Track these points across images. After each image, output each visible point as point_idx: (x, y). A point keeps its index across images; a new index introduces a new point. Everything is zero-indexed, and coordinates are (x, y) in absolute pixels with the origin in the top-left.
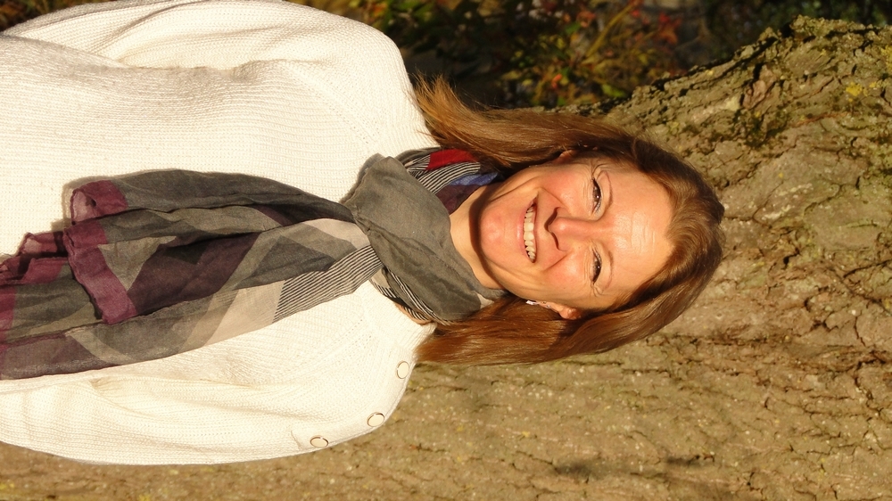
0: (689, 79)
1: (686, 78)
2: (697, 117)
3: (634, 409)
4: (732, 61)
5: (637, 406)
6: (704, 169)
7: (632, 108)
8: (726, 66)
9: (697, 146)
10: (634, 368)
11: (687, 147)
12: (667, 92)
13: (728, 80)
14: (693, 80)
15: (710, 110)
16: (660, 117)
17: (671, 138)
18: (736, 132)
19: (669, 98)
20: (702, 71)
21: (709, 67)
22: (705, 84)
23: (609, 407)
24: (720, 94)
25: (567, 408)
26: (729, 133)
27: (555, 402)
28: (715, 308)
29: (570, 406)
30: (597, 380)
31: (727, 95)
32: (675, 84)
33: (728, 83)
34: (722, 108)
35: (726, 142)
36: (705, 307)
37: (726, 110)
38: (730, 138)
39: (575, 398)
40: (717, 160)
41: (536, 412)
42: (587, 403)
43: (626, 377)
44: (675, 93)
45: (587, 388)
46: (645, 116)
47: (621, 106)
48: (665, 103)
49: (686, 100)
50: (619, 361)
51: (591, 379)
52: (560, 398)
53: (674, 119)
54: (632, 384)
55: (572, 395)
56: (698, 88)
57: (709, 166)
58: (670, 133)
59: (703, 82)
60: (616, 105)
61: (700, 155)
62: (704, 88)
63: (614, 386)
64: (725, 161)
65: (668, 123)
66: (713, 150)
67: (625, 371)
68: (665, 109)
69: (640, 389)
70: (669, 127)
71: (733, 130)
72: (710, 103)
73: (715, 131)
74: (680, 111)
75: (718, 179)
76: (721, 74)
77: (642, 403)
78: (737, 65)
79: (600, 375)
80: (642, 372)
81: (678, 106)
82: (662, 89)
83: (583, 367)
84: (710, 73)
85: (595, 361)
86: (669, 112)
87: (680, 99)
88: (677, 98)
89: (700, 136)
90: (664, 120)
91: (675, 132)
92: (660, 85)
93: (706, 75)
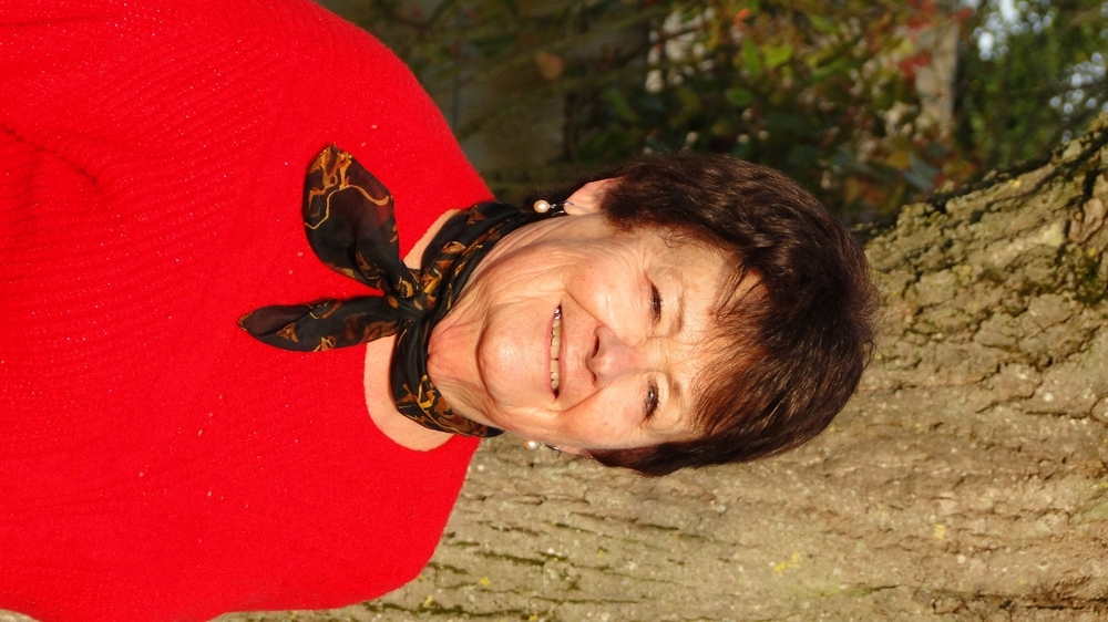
0: (983, 195)
1: (979, 193)
2: (999, 256)
4: (1049, 165)
6: (1013, 340)
7: (898, 242)
8: (1040, 174)
9: (1000, 302)
11: (984, 305)
12: (950, 216)
13: (1045, 197)
14: (991, 195)
15: (1019, 246)
16: (941, 256)
17: (961, 291)
18: (1059, 280)
19: (955, 226)
20: (1003, 180)
21: (1015, 173)
22: (1009, 203)
24: (1033, 219)
26: (1049, 281)
28: (1037, 553)
31: (1043, 221)
32: (962, 202)
33: (1044, 202)
34: (1037, 241)
35: (1044, 296)
36: (1022, 553)
37: (1043, 245)
38: (1050, 290)
40: (1031, 324)
44: (963, 217)
46: (918, 256)
47: (880, 239)
48: (949, 233)
49: (981, 229)
53: (964, 260)
57: (1021, 335)
58: (959, 283)
59: (1007, 199)
60: (873, 237)
61: (1007, 317)
62: (1008, 210)
64: (1044, 326)
65: (955, 269)
66: (1026, 310)
68: (949, 244)
70: (957, 274)
71: (1054, 276)
72: (1018, 235)
73: (1027, 278)
74: (972, 246)
75: (1034, 355)
76: (1032, 186)
78: (1057, 172)
81: (969, 238)
82: (943, 210)
84: (1016, 184)
86: (956, 249)
87: (972, 228)
88: (966, 226)
89: (1005, 287)
90: (949, 261)
91: (966, 282)
92: (939, 203)
93: (1010, 188)
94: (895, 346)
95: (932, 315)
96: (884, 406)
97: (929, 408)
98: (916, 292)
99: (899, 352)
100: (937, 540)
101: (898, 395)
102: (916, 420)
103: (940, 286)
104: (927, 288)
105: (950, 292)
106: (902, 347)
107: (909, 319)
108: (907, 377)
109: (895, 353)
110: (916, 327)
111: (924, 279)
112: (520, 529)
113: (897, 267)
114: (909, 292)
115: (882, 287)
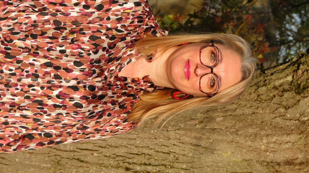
0: (274, 69)
2: (277, 83)
4: (289, 62)
6: (280, 102)
7: (254, 80)
8: (287, 64)
9: (277, 94)
11: (274, 94)
12: (266, 74)
13: (288, 69)
14: (276, 69)
15: (282, 81)
16: (264, 83)
17: (268, 91)
18: (291, 88)
19: (267, 76)
20: (278, 66)
21: (281, 64)
22: (280, 71)
24: (285, 75)
26: (289, 89)
28: (286, 152)
31: (288, 75)
32: (269, 71)
33: (288, 71)
34: (286, 80)
35: (288, 92)
36: (282, 152)
37: (287, 81)
38: (289, 91)
40: (285, 99)
44: (269, 74)
46: (258, 83)
48: (266, 78)
49: (273, 77)
53: (269, 84)
56: (277, 73)
57: (282, 101)
58: (268, 89)
61: (279, 97)
62: (279, 73)
64: (288, 99)
65: (267, 86)
66: (283, 95)
68: (266, 80)
70: (267, 87)
71: (290, 88)
72: (282, 78)
73: (284, 88)
74: (271, 81)
75: (285, 106)
76: (285, 67)
78: (291, 64)
81: (270, 79)
82: (264, 73)
84: (282, 67)
86: (267, 82)
87: (271, 77)
88: (270, 76)
89: (279, 90)
90: (265, 84)
91: (269, 89)
92: (263, 71)
93: (280, 68)
94: (253, 104)
95: (261, 97)
96: (250, 117)
97: (260, 118)
98: (258, 91)
99: (254, 105)
100: (262, 149)
101: (253, 115)
102: (257, 121)
103: (263, 90)
104: (260, 90)
105: (266, 91)
106: (254, 104)
107: (256, 98)
108: (256, 111)
109: (253, 105)
110: (258, 99)
111: (259, 88)
112: (164, 146)
113: (253, 86)
114: (256, 91)
115: (250, 90)
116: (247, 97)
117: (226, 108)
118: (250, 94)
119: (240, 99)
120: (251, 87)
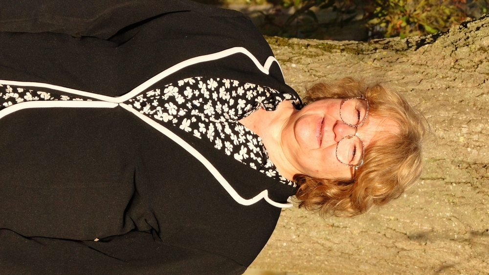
0: (481, 21)
1: (479, 21)
2: (486, 42)
3: (452, 204)
5: (453, 202)
7: (449, 37)
9: (486, 58)
10: (452, 181)
11: (480, 59)
12: (469, 29)
14: (483, 22)
16: (465, 42)
17: (472, 54)
19: (470, 32)
23: (438, 203)
25: (415, 204)
27: (408, 200)
29: (416, 203)
30: (431, 188)
32: (473, 24)
39: (419, 198)
41: (397, 206)
42: (425, 200)
43: (447, 186)
44: (473, 29)
45: (426, 192)
46: (457, 42)
47: (443, 36)
48: (468, 34)
49: (480, 33)
50: (443, 177)
51: (428, 187)
52: (411, 198)
53: (473, 43)
54: (451, 190)
55: (418, 197)
56: (486, 26)
58: (471, 51)
60: (440, 36)
63: (440, 191)
65: (469, 46)
67: (446, 183)
68: (468, 38)
69: (455, 192)
70: (470, 48)
74: (476, 39)
77: (456, 200)
79: (433, 185)
80: (456, 183)
81: (475, 36)
82: (466, 27)
83: (423, 181)
85: (430, 178)
86: (470, 40)
87: (476, 32)
89: (487, 53)
91: (473, 51)
92: (465, 25)
94: (447, 73)
95: (461, 62)
96: (443, 94)
97: (459, 95)
98: (455, 54)
99: (449, 75)
100: (461, 142)
101: (448, 90)
102: (454, 99)
103: (464, 52)
104: (460, 53)
105: (468, 54)
106: (450, 73)
107: (453, 64)
108: (451, 84)
109: (447, 76)
110: (455, 67)
111: (458, 50)
113: (449, 46)
114: (453, 54)
115: (443, 53)
116: (439, 63)
117: (406, 78)
118: (444, 58)
119: (428, 66)
120: (445, 47)
